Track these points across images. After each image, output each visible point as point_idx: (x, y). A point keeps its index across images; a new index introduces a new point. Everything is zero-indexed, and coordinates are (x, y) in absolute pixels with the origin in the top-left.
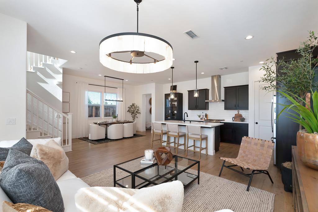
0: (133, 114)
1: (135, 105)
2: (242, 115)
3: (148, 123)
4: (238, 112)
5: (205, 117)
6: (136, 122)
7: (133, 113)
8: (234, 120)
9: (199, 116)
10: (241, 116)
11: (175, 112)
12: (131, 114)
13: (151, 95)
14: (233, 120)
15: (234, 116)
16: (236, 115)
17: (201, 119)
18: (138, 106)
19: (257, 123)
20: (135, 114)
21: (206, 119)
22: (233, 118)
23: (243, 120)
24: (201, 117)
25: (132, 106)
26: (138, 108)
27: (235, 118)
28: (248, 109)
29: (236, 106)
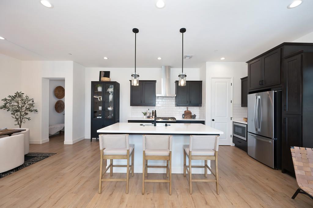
0: (19, 113)
1: (24, 96)
3: (53, 127)
4: (187, 109)
6: (29, 131)
7: (17, 111)
9: (145, 114)
10: (190, 113)
11: (110, 109)
12: (10, 112)
13: (63, 80)
14: (183, 117)
15: (183, 113)
16: (185, 111)
17: (149, 117)
18: (30, 98)
19: (213, 120)
20: (23, 113)
22: (183, 115)
24: (148, 115)
25: (13, 98)
26: (31, 102)
28: (201, 106)
29: (189, 102)
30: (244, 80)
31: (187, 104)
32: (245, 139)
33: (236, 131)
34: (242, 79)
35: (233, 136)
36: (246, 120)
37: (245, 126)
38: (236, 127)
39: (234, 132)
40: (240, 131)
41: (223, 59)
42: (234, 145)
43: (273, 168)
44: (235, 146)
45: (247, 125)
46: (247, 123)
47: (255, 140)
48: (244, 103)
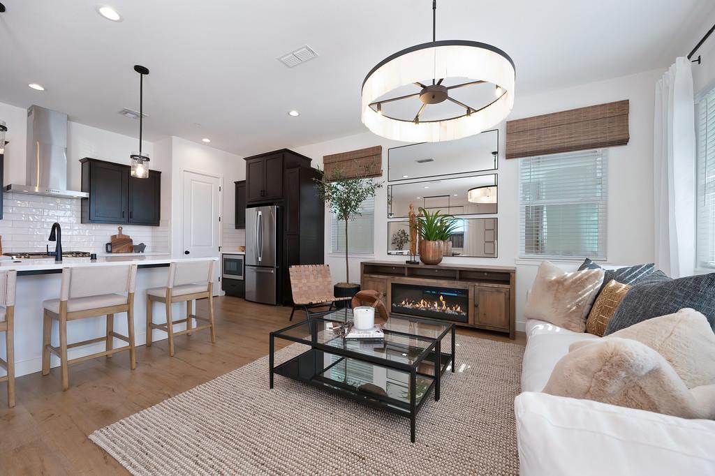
4: (120, 230)
8: (110, 252)
14: (109, 250)
15: (109, 240)
16: (114, 237)
19: (187, 253)
22: (109, 246)
28: (159, 225)
29: (126, 215)
30: (239, 185)
31: (123, 220)
32: (241, 278)
33: (228, 269)
34: (237, 183)
35: (223, 278)
36: (244, 248)
37: (242, 258)
38: (226, 261)
39: (225, 271)
40: (233, 266)
41: (206, 140)
42: (224, 293)
43: (274, 305)
44: (226, 295)
45: (244, 256)
46: (244, 253)
47: (255, 273)
48: (240, 222)
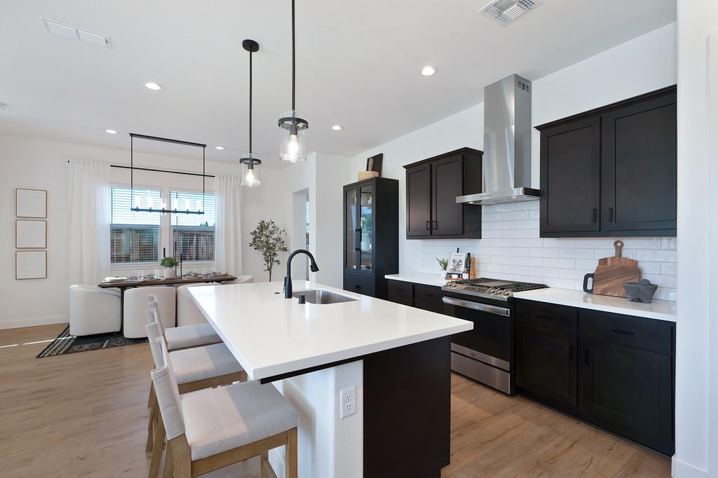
2: (641, 265)
4: (619, 249)
5: (462, 268)
8: (591, 292)
9: (445, 265)
10: (633, 269)
17: (449, 275)
21: (465, 276)
22: (590, 280)
23: (645, 292)
27: (596, 280)
